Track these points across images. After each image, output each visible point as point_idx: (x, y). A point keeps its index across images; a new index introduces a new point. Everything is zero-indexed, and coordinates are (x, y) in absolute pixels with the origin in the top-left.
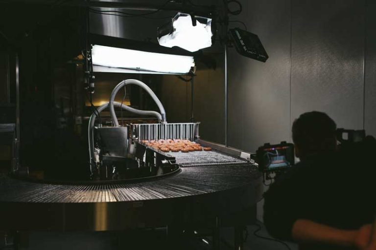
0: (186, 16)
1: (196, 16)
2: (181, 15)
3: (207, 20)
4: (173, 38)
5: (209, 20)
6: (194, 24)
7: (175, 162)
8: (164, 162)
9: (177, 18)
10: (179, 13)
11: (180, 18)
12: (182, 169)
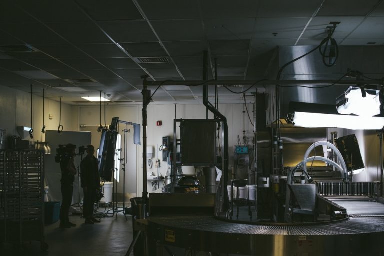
0: (357, 89)
1: (365, 89)
2: (353, 89)
3: (376, 92)
4: (346, 108)
5: (378, 92)
6: (364, 96)
7: (346, 213)
8: (337, 213)
9: (349, 92)
10: (352, 87)
11: (352, 91)
12: (351, 218)
